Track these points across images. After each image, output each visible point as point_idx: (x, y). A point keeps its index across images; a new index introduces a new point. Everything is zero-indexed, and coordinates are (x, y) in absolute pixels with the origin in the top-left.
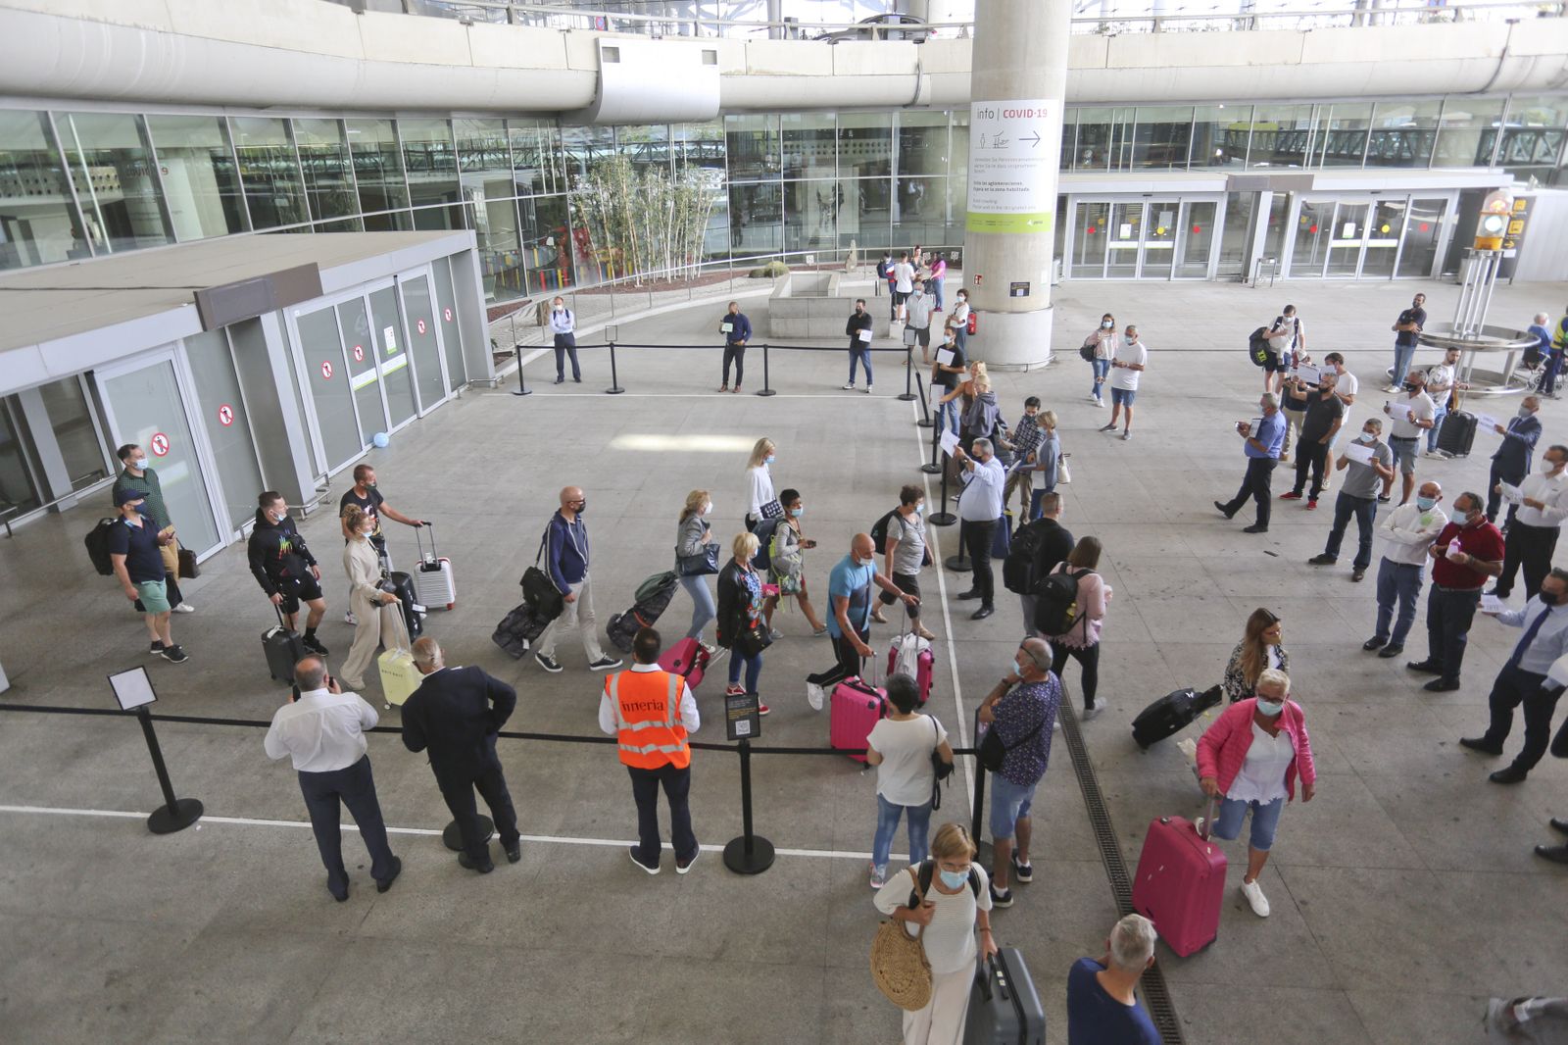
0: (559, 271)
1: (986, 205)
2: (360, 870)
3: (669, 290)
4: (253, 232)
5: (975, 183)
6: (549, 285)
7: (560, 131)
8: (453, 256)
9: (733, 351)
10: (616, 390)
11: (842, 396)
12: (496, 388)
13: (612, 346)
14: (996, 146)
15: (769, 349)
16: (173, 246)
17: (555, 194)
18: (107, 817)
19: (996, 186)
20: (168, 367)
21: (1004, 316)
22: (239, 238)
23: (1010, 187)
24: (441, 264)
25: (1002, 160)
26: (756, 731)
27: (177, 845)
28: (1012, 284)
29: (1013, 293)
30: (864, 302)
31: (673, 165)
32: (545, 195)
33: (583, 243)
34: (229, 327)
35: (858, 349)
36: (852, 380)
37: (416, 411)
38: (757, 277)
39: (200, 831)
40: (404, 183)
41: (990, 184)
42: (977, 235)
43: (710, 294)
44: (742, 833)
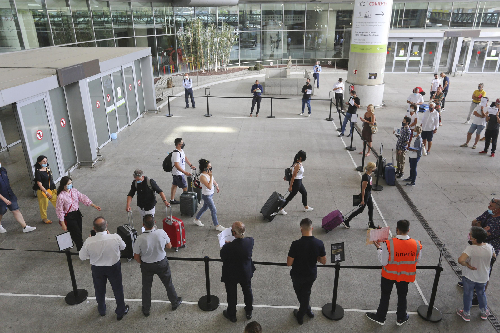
0: (171, 66)
1: (360, 41)
2: (166, 320)
3: (217, 74)
4: (55, 46)
5: (356, 32)
6: (167, 72)
7: (173, 9)
8: (141, 59)
9: (257, 99)
10: (208, 115)
11: (299, 118)
12: (158, 113)
13: (208, 97)
14: (366, 17)
15: (273, 99)
16: (24, 51)
17: (171, 34)
18: (46, 298)
19: (365, 34)
20: (42, 102)
21: (365, 87)
22: (50, 48)
23: (371, 34)
24: (137, 62)
25: (368, 23)
26: (343, 259)
27: (81, 310)
28: (370, 74)
29: (370, 78)
30: (310, 80)
31: (218, 24)
32: (167, 34)
33: (181, 55)
34: (65, 86)
35: (306, 99)
36: (303, 111)
37: (128, 123)
38: (251, 70)
39: (89, 303)
40: (112, 28)
41: (363, 33)
42: (356, 54)
43: (234, 76)
44: (331, 301)
